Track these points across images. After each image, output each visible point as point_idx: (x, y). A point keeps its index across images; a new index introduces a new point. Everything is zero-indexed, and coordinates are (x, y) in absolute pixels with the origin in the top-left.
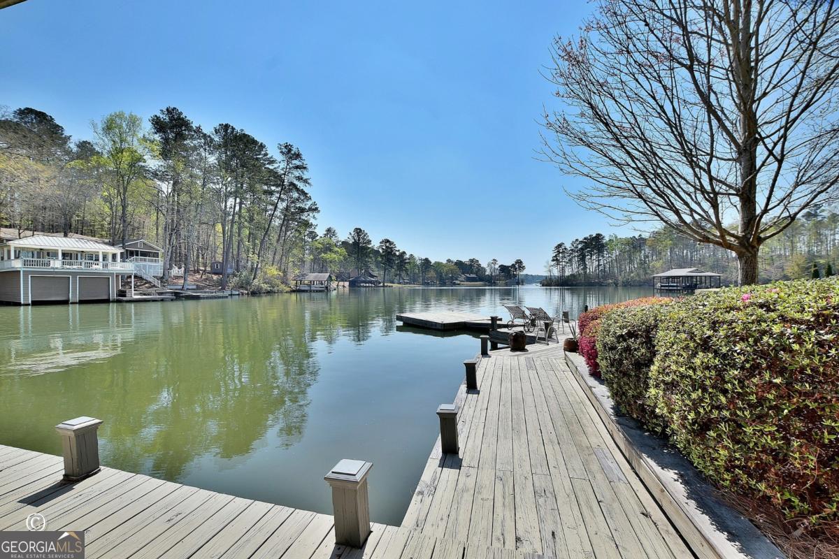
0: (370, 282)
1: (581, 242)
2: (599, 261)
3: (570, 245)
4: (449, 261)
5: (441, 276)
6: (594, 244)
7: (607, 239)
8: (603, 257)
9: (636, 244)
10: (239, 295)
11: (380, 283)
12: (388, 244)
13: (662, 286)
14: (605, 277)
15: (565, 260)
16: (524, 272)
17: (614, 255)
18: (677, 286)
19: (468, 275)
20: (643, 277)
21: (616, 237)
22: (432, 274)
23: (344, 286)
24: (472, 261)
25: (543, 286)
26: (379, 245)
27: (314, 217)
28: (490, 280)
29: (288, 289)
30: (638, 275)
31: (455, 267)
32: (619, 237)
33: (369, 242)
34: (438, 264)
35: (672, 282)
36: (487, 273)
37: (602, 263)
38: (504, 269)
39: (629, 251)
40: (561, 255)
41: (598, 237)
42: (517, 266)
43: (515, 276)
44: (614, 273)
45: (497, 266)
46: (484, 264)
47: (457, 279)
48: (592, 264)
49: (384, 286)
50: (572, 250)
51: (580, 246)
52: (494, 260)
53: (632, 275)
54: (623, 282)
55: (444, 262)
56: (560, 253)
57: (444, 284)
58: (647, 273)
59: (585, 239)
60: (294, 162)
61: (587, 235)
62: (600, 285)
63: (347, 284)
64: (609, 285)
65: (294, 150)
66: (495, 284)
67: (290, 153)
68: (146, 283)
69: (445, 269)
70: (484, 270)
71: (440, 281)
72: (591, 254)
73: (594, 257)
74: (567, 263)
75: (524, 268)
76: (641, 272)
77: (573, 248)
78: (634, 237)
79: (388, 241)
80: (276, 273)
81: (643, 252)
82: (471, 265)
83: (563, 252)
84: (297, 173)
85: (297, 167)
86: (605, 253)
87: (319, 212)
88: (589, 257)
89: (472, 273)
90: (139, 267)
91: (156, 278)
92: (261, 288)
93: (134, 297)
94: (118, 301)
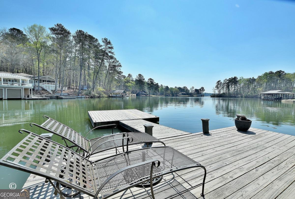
0: (144, 94)
1: (228, 80)
2: (235, 87)
3: (223, 81)
4: (176, 87)
5: (172, 93)
6: (234, 81)
7: (239, 79)
8: (237, 86)
9: (252, 81)
10: (84, 98)
11: (148, 95)
12: (151, 80)
13: (264, 98)
14: (237, 94)
15: (221, 87)
16: (205, 92)
17: (242, 85)
18: (272, 98)
19: (182, 93)
20: (253, 94)
21: (243, 78)
22: (169, 92)
23: (134, 96)
24: (184, 87)
25: (211, 97)
26: (148, 80)
27: (120, 69)
28: (191, 95)
29: (107, 96)
30: (251, 93)
31: (178, 89)
32: (244, 78)
33: (144, 79)
34: (172, 88)
35: (269, 97)
36: (190, 92)
37: (236, 88)
38: (196, 90)
39: (248, 84)
40: (219, 85)
41: (235, 78)
42: (202, 90)
43: (200, 93)
44: (241, 93)
45: (194, 89)
46: (189, 89)
47: (178, 94)
48: (232, 89)
49: (149, 96)
50: (224, 83)
51: (227, 82)
52: (193, 87)
53: (249, 93)
54: (245, 96)
55: (174, 87)
56: (219, 84)
57: (173, 95)
58: (255, 93)
59: (230, 79)
60: (108, 46)
61: (231, 78)
62: (235, 97)
63: (135, 95)
64: (238, 97)
65: (108, 41)
66: (193, 96)
67: (107, 42)
68: (47, 92)
69: (174, 90)
70: (189, 91)
71: (172, 95)
72: (232, 85)
73: (233, 86)
74: (222, 88)
75: (204, 90)
76: (253, 92)
77: (224, 82)
78: (250, 78)
79: (151, 79)
80: (102, 90)
81: (254, 84)
82: (184, 89)
83: (220, 84)
84: (109, 50)
85: (109, 48)
86: (238, 84)
87: (121, 67)
88: (231, 86)
89: (184, 92)
90: (46, 86)
91: (52, 91)
92: (95, 95)
93: (33, 97)
94: (25, 99)
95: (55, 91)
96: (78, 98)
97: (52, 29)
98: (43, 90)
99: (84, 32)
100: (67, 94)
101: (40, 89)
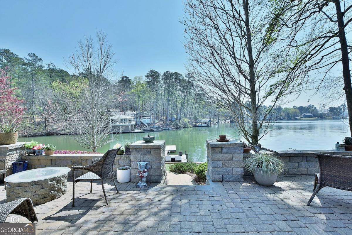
4: (294, 106)
5: (288, 115)
10: (171, 129)
19: (306, 114)
22: (283, 114)
24: (310, 106)
28: (321, 116)
29: (192, 126)
31: (298, 110)
34: (287, 109)
36: (319, 112)
38: (332, 109)
42: (342, 108)
45: (326, 108)
47: (298, 117)
52: (324, 105)
55: (291, 107)
57: (290, 119)
60: (191, 79)
66: (325, 119)
68: (144, 126)
69: (291, 111)
70: (317, 110)
82: (309, 108)
89: (309, 113)
90: (144, 121)
91: (148, 124)
92: (181, 126)
93: (136, 131)
94: (131, 133)
95: (149, 124)
96: (166, 129)
97: (147, 76)
98: (142, 123)
99: (170, 72)
100: (158, 127)
101: (140, 123)
